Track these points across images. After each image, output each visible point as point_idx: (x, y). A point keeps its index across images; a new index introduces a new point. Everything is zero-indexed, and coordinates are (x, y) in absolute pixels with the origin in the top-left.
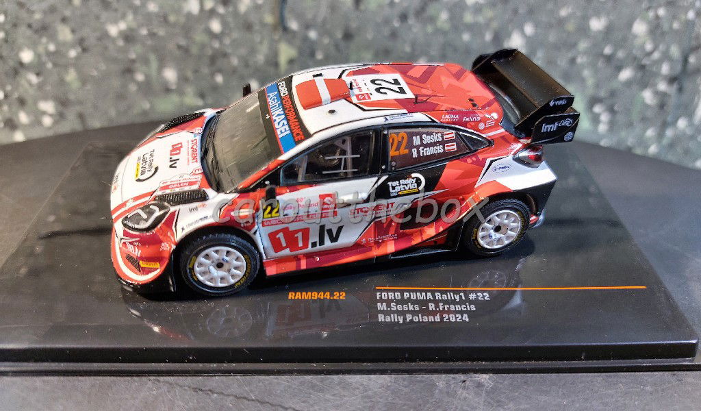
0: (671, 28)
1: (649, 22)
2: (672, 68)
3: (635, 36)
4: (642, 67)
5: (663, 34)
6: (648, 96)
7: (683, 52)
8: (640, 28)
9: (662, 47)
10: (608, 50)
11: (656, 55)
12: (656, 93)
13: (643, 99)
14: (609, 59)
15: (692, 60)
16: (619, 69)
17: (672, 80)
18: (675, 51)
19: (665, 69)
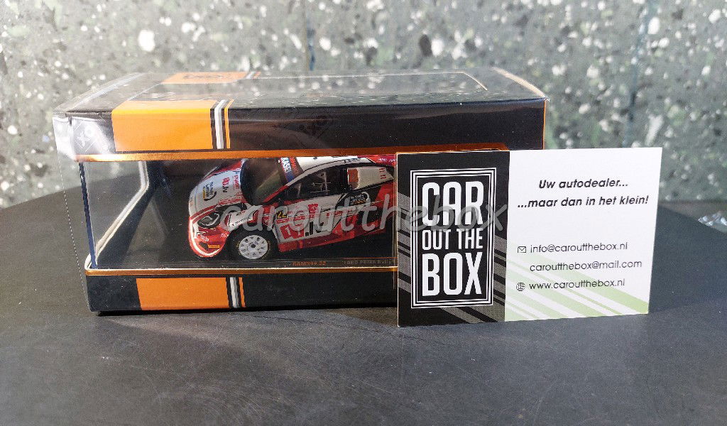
0: (618, 71)
1: (600, 68)
2: (622, 103)
3: (590, 79)
4: (598, 103)
5: (612, 76)
6: (604, 124)
7: (630, 90)
8: (593, 72)
9: (612, 87)
10: (568, 91)
11: (608, 93)
12: (611, 123)
13: (601, 128)
14: (569, 97)
15: (639, 95)
16: (579, 104)
17: (623, 112)
18: (623, 89)
19: (616, 103)
